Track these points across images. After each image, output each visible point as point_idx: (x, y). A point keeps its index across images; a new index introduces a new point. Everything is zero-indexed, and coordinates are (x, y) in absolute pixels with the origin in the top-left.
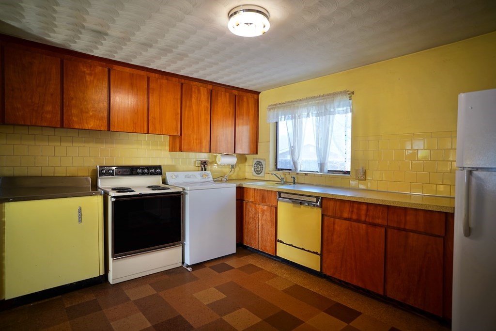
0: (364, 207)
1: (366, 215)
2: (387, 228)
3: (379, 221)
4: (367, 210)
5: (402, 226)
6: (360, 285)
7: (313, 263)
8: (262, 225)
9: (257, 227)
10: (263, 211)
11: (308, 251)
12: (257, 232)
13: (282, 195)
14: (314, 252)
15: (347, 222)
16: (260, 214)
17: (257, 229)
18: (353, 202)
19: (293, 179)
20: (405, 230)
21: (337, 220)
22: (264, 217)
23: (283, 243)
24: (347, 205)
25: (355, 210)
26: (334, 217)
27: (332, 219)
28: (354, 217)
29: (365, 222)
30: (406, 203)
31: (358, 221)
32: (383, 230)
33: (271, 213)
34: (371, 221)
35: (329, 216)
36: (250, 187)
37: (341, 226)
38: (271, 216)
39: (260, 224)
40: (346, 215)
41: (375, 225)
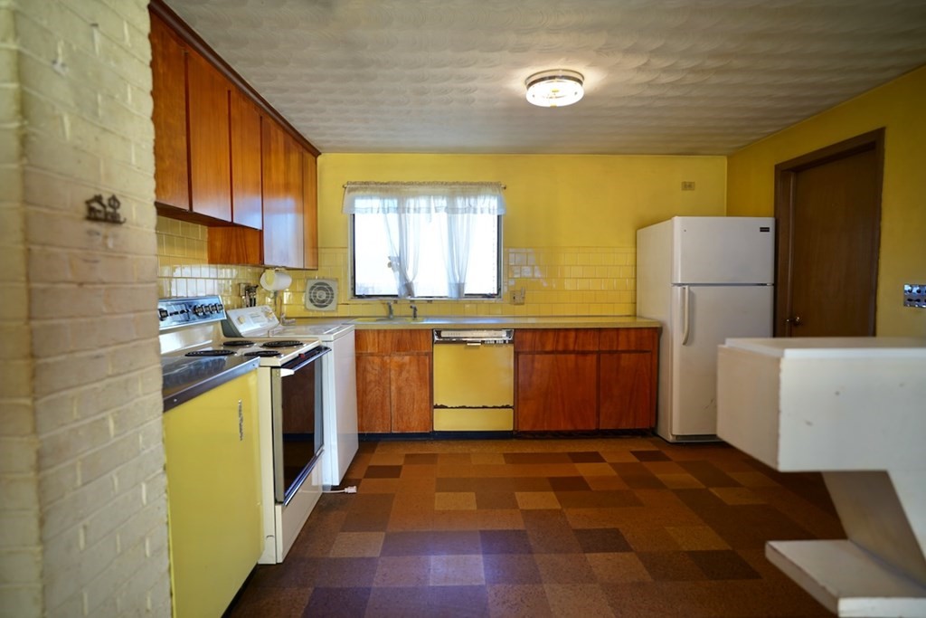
0: (572, 334)
1: (575, 343)
2: (599, 353)
3: (591, 348)
4: (576, 337)
5: (615, 349)
6: (570, 428)
7: (503, 422)
8: (399, 389)
9: (387, 394)
10: (401, 367)
11: (494, 407)
12: (388, 403)
13: (444, 334)
14: (503, 407)
15: (551, 356)
16: (393, 372)
17: (388, 399)
18: (559, 329)
19: (412, 310)
20: (617, 351)
21: (537, 356)
22: (404, 375)
23: (446, 407)
24: (551, 335)
25: (561, 340)
26: (533, 353)
27: (530, 356)
28: (560, 348)
29: (573, 352)
30: (620, 323)
31: (565, 352)
32: (595, 357)
33: (419, 365)
34: (580, 349)
35: (526, 353)
36: (366, 328)
37: (542, 363)
38: (419, 371)
39: (393, 388)
40: (549, 348)
41: (584, 353)
